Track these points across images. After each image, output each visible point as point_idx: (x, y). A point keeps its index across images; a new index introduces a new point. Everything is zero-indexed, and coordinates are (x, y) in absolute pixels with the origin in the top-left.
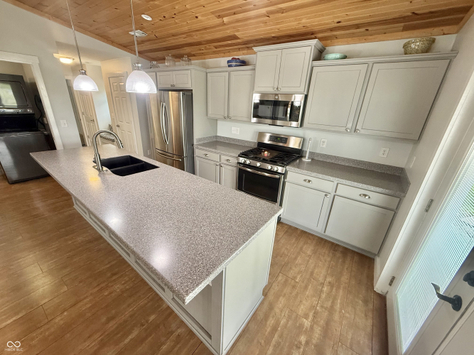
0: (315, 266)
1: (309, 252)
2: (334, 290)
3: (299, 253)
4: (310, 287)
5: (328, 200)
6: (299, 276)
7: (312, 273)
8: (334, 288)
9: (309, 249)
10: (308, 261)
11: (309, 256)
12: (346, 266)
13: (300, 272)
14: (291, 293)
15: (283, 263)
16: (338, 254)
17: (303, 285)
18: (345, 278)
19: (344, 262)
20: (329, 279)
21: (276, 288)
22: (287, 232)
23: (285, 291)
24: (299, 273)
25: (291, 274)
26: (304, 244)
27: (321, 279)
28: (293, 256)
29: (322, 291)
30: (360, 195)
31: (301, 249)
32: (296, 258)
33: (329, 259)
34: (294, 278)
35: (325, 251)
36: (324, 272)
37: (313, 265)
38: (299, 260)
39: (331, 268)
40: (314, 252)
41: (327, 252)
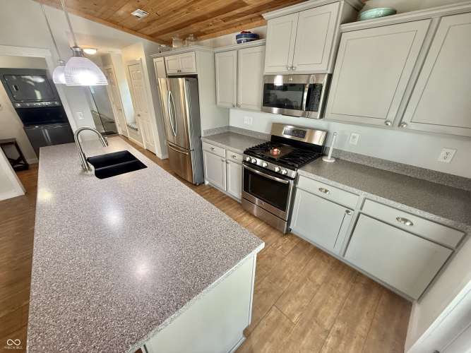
0: (323, 302)
1: (319, 280)
2: (342, 345)
3: (304, 280)
4: (309, 333)
5: (350, 219)
6: (297, 315)
7: (316, 312)
8: (343, 342)
9: (319, 275)
10: (315, 293)
11: (317, 285)
12: (367, 309)
13: (300, 308)
14: (281, 339)
15: (282, 291)
16: (359, 289)
17: (301, 329)
18: (361, 328)
19: (364, 303)
20: (338, 326)
21: (264, 327)
22: (296, 247)
23: (274, 335)
24: (298, 310)
25: (288, 309)
26: (314, 268)
27: (327, 324)
28: (297, 284)
29: (324, 343)
30: (398, 219)
31: (309, 274)
32: (299, 287)
33: (344, 294)
34: (291, 316)
35: (341, 281)
36: (333, 313)
37: (320, 301)
38: (302, 291)
39: (345, 308)
40: (326, 281)
41: (343, 283)
